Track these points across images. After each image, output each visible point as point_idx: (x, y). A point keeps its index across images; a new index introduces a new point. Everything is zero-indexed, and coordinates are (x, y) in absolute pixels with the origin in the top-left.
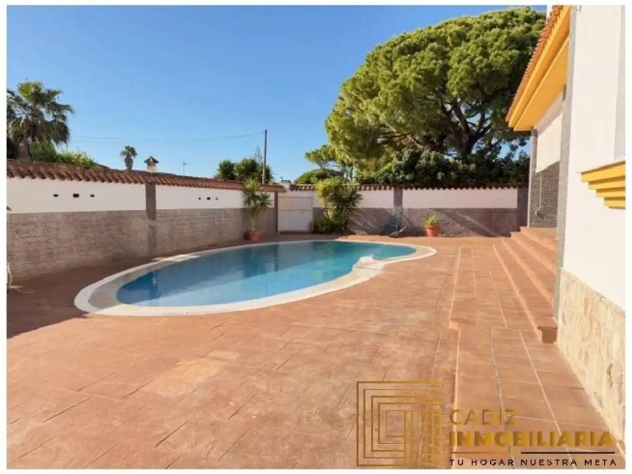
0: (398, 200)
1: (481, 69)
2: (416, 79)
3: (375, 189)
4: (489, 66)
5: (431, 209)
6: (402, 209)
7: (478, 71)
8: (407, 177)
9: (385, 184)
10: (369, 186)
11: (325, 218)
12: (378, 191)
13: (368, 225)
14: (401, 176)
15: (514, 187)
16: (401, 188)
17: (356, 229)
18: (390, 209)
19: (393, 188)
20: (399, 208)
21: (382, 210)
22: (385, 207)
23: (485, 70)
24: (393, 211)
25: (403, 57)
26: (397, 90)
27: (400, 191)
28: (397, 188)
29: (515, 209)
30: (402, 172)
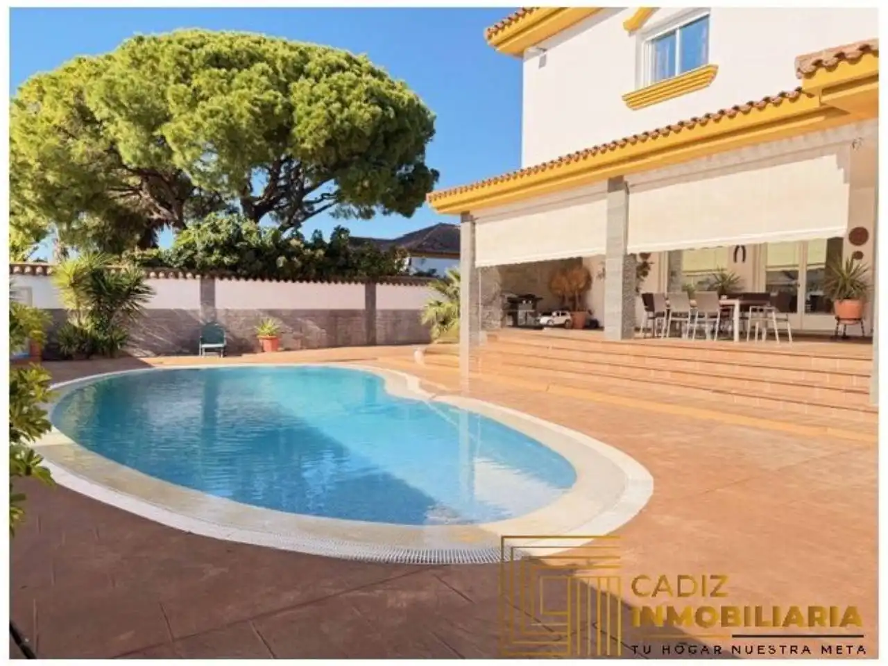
0: (208, 297)
1: (342, 121)
2: (252, 112)
3: (166, 276)
4: (350, 119)
5: (260, 310)
6: (215, 311)
7: (338, 122)
8: (226, 260)
9: (185, 268)
10: (153, 270)
11: (75, 328)
12: (172, 281)
13: (156, 340)
14: (213, 258)
15: (362, 282)
16: (213, 277)
17: (134, 347)
18: (194, 311)
19: (198, 276)
20: (210, 309)
21: (181, 311)
22: (184, 308)
23: (347, 123)
24: (201, 314)
25: (216, 70)
26: (220, 121)
27: (211, 282)
28: (206, 277)
29: (363, 311)
30: (216, 252)
